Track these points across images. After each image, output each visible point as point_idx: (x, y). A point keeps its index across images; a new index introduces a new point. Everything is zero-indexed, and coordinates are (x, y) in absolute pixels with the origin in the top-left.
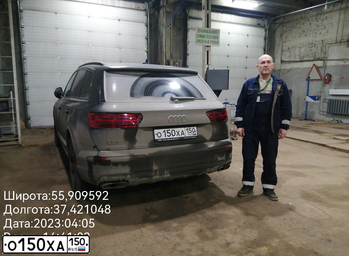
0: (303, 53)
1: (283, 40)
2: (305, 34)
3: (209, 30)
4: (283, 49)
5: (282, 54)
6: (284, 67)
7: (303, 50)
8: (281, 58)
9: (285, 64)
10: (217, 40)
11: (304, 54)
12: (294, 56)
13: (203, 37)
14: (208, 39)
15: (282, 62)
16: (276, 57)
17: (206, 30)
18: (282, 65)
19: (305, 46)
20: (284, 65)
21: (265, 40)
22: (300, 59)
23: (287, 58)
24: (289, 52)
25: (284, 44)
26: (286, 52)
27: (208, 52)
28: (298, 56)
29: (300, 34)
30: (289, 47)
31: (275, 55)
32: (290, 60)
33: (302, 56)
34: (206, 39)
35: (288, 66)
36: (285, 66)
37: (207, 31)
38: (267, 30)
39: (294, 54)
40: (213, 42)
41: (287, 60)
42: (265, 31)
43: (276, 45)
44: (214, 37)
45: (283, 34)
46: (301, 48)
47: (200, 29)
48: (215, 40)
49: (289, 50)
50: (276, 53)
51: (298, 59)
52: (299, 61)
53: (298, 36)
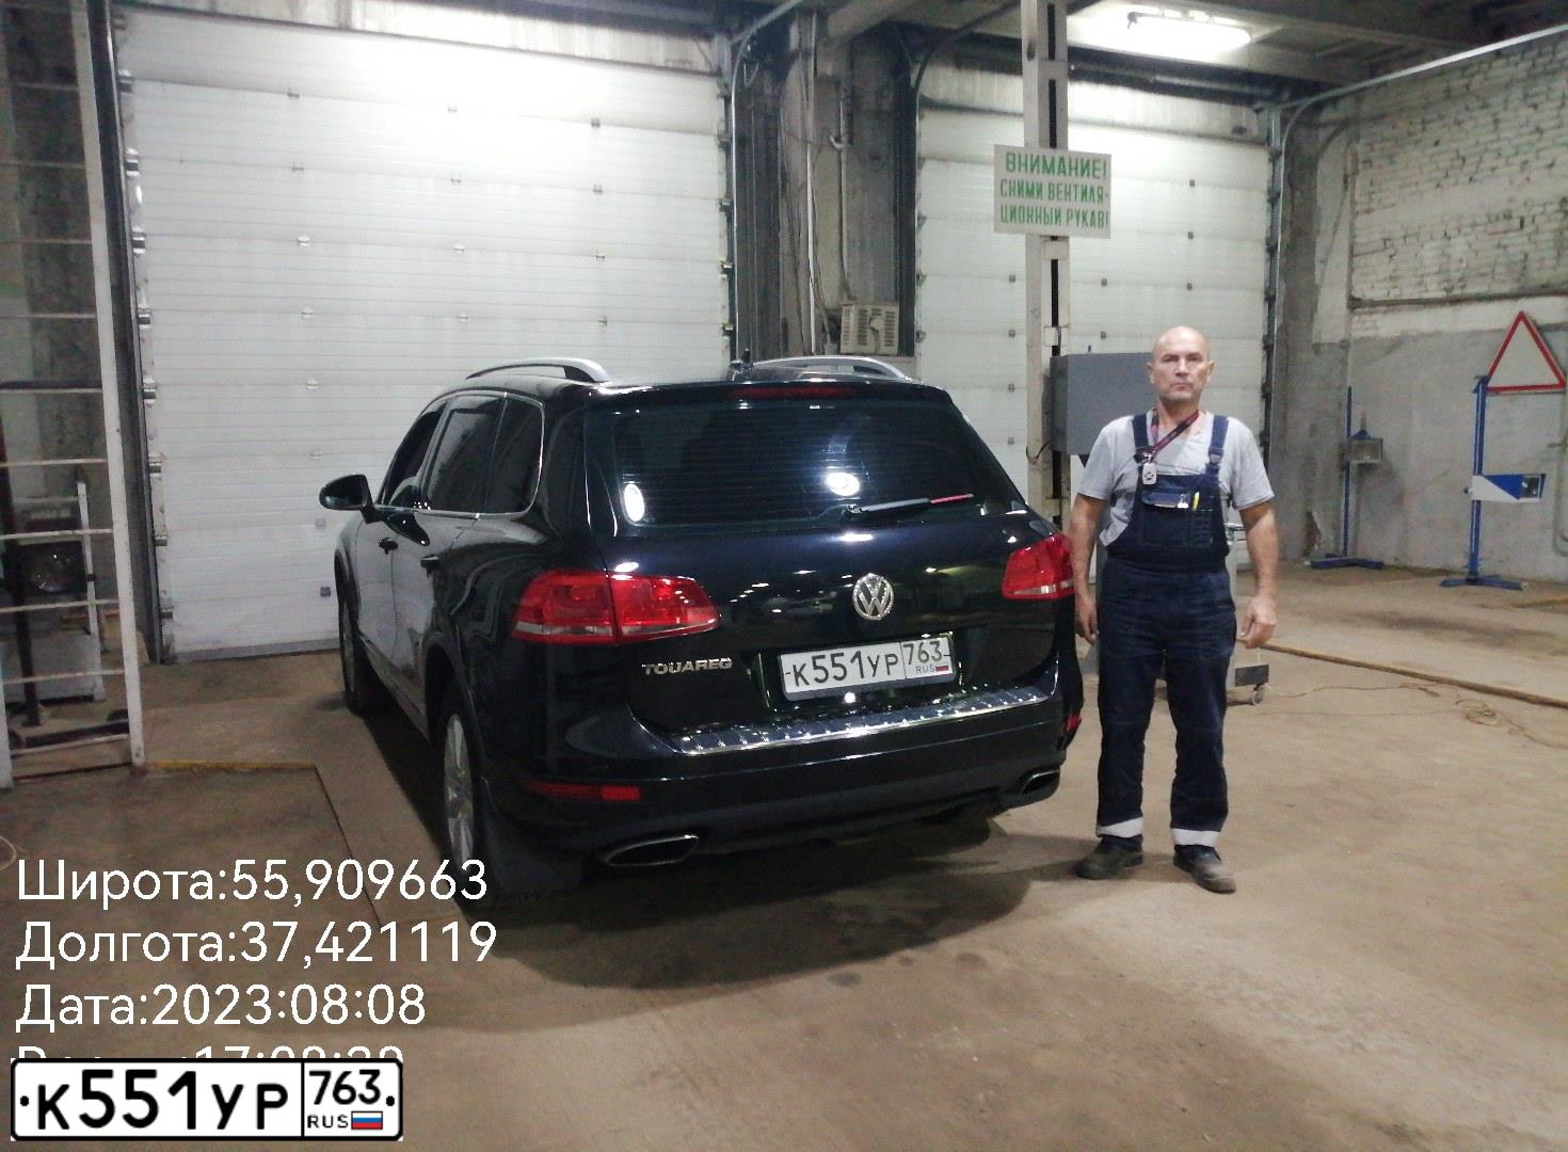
0: (1461, 261)
1: (1353, 203)
2: (1469, 169)
3: (1062, 159)
4: (1357, 244)
5: (1351, 269)
6: (1367, 329)
7: (1459, 247)
8: (1350, 287)
9: (1371, 313)
10: (1096, 207)
11: (1464, 265)
12: (1415, 276)
13: (1030, 193)
14: (1054, 204)
15: (1355, 304)
16: (1322, 281)
17: (1044, 157)
18: (1356, 318)
19: (1469, 230)
20: (1364, 322)
21: (1273, 200)
22: (1445, 289)
23: (1377, 286)
24: (1387, 259)
25: (1361, 221)
26: (1372, 260)
27: (1054, 263)
28: (1437, 278)
29: (1441, 174)
30: (1386, 235)
31: (1318, 273)
32: (1394, 294)
33: (1458, 275)
34: (1044, 202)
35: (1387, 326)
36: (1368, 325)
37: (1049, 163)
38: (1283, 158)
39: (1417, 269)
40: (1078, 217)
41: (1378, 294)
42: (1270, 160)
43: (1322, 228)
44: (1084, 193)
45: (1356, 172)
46: (1449, 238)
47: (1016, 153)
48: (1089, 206)
49: (1386, 248)
50: (1322, 262)
51: (1435, 292)
52: (1440, 302)
53: (1433, 184)
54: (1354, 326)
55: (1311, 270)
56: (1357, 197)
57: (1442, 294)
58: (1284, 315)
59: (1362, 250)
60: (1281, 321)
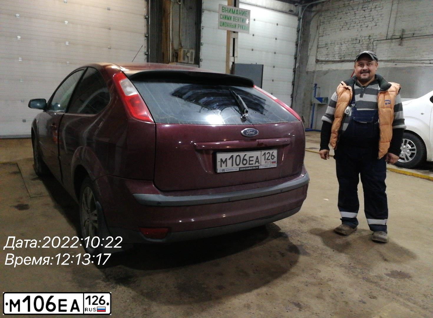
0: (344, 51)
1: (319, 34)
2: (348, 26)
3: (237, 10)
4: (319, 45)
5: (317, 52)
6: (320, 68)
7: (344, 47)
8: (316, 57)
9: (321, 64)
12: (333, 54)
15: (317, 61)
16: (310, 54)
18: (317, 65)
19: (347, 43)
20: (319, 66)
21: (298, 31)
23: (323, 56)
24: (326, 49)
25: (320, 38)
26: (322, 50)
28: (338, 55)
29: (341, 27)
30: (326, 43)
31: (309, 53)
32: (327, 59)
33: (343, 54)
35: (325, 67)
38: (301, 19)
39: (333, 52)
40: (241, 27)
41: (323, 59)
42: (298, 20)
43: (311, 40)
44: (243, 21)
45: (320, 25)
46: (342, 44)
49: (326, 46)
50: (310, 49)
51: (337, 59)
52: (338, 62)
53: (339, 29)
54: (317, 67)
55: (307, 51)
56: (320, 32)
57: (339, 59)
58: (299, 63)
59: (320, 47)
60: (298, 65)
